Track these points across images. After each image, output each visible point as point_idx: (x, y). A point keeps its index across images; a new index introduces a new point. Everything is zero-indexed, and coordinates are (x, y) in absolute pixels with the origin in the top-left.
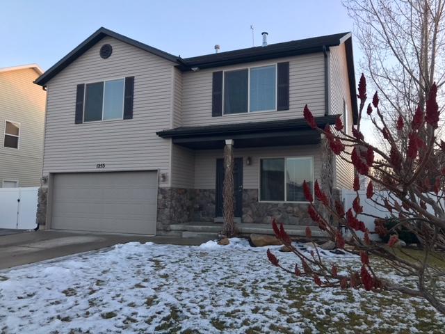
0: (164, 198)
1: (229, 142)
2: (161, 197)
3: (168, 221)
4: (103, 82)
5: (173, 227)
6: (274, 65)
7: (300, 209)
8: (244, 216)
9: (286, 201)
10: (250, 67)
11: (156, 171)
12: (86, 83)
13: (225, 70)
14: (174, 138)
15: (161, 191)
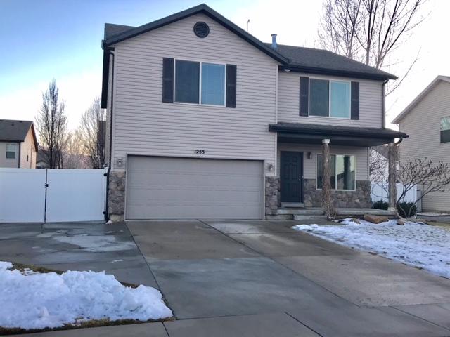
0: (272, 186)
2: (269, 185)
3: (276, 207)
5: (280, 211)
6: (347, 83)
8: (305, 201)
9: (336, 190)
10: (332, 81)
11: (262, 161)
12: (176, 58)
13: (311, 77)
14: (279, 132)
15: (269, 180)
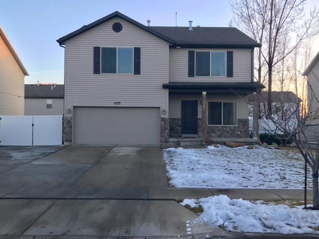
0: (165, 123)
1: (204, 93)
2: (163, 123)
3: (168, 137)
4: (116, 48)
5: (171, 140)
6: (224, 52)
7: (231, 129)
8: (199, 133)
9: (222, 125)
10: (211, 51)
11: (159, 108)
12: (101, 46)
13: (196, 50)
14: (169, 89)
15: (163, 119)
